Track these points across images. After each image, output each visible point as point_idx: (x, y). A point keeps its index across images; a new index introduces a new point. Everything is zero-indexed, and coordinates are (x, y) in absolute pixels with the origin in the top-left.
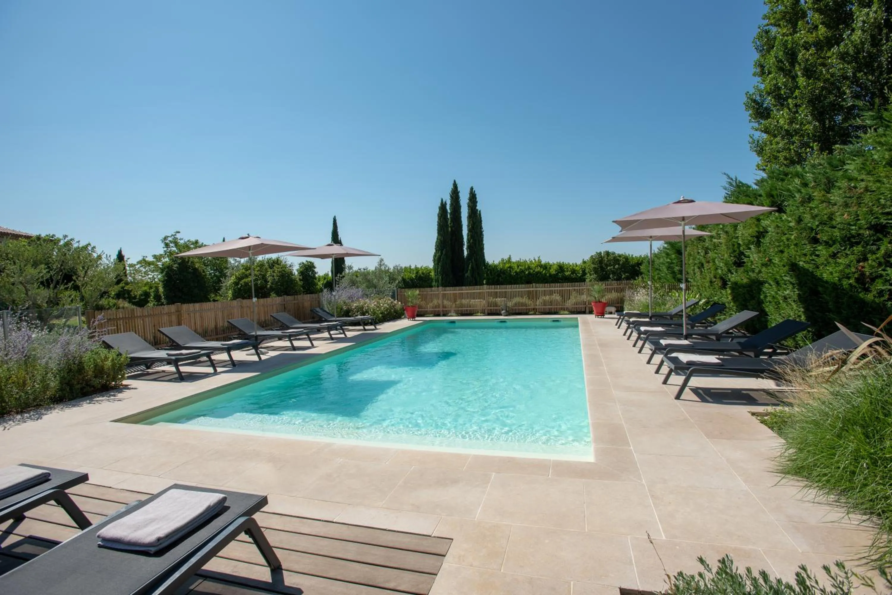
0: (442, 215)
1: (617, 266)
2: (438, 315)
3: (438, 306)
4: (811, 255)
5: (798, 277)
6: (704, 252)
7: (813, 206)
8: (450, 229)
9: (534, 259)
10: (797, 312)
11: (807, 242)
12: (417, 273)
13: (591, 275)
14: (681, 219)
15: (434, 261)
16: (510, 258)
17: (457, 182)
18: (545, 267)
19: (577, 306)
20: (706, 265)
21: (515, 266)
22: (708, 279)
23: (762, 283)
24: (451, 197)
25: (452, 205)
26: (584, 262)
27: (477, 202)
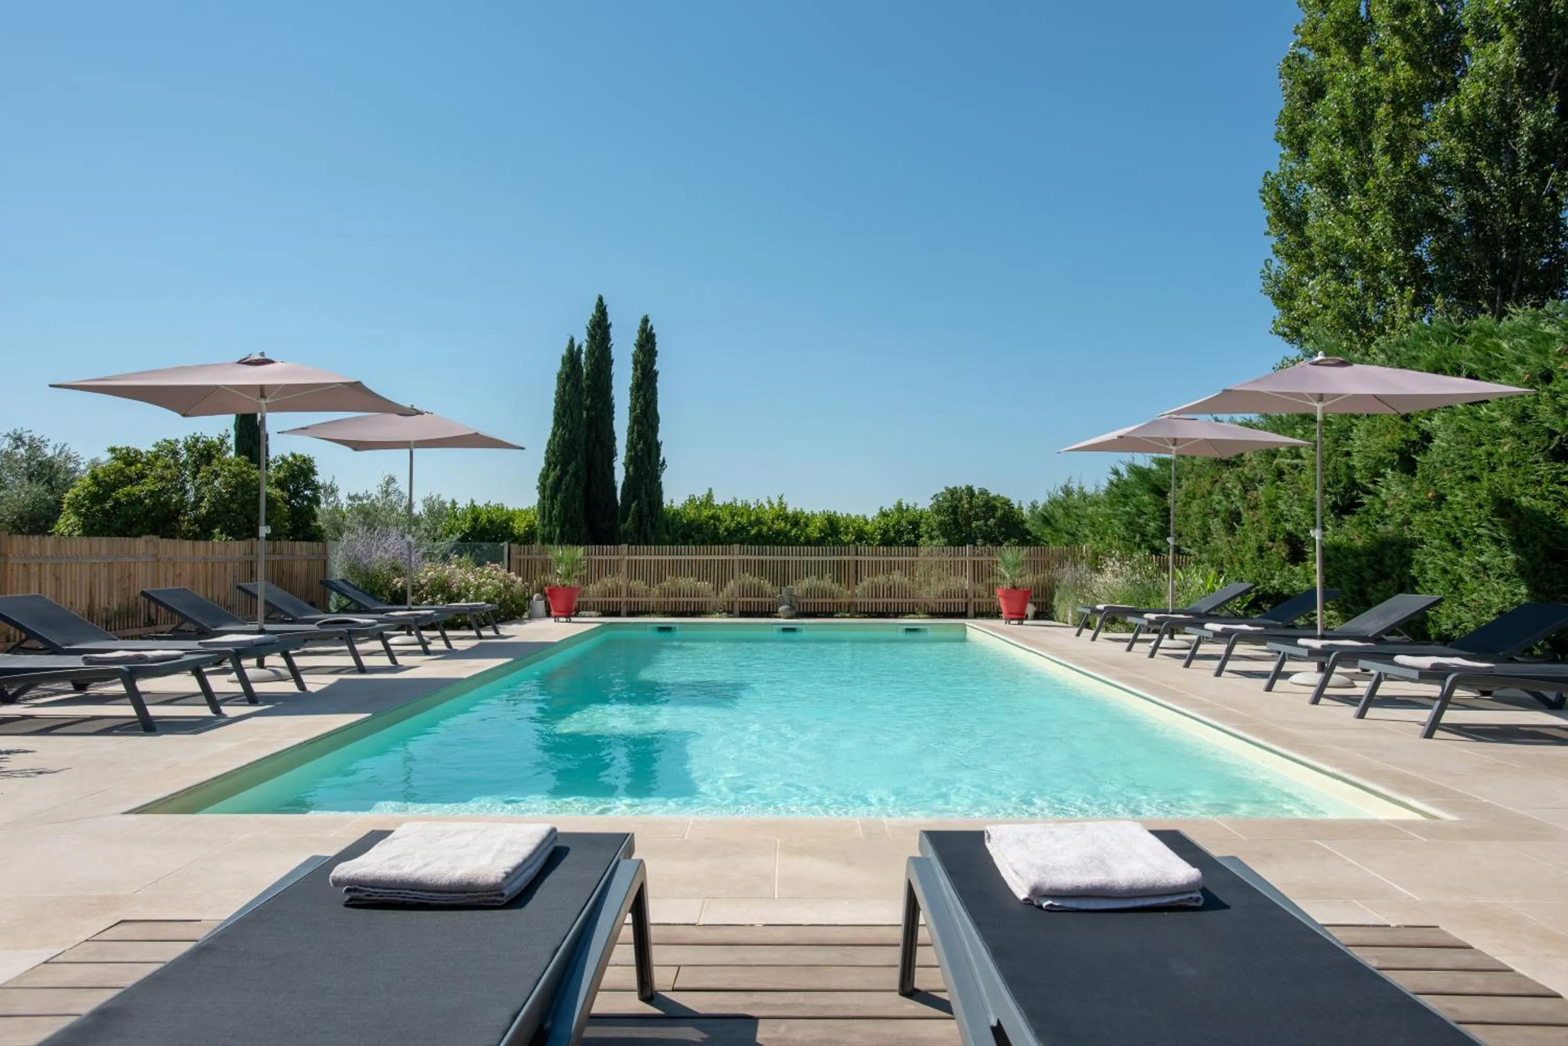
0: (568, 377)
1: (992, 522)
2: (617, 614)
3: (616, 592)
4: (1552, 482)
5: (1514, 528)
6: (1240, 486)
7: (1558, 389)
8: (585, 414)
9: (769, 502)
10: (1508, 596)
11: (1541, 459)
12: (475, 520)
13: (931, 538)
14: (1317, 398)
15: (542, 488)
16: (710, 496)
17: (605, 302)
18: (796, 520)
19: (949, 600)
20: (1246, 516)
21: (725, 515)
22: (1253, 543)
23: (1413, 544)
24: (590, 335)
25: (591, 353)
26: (884, 515)
27: (655, 354)
